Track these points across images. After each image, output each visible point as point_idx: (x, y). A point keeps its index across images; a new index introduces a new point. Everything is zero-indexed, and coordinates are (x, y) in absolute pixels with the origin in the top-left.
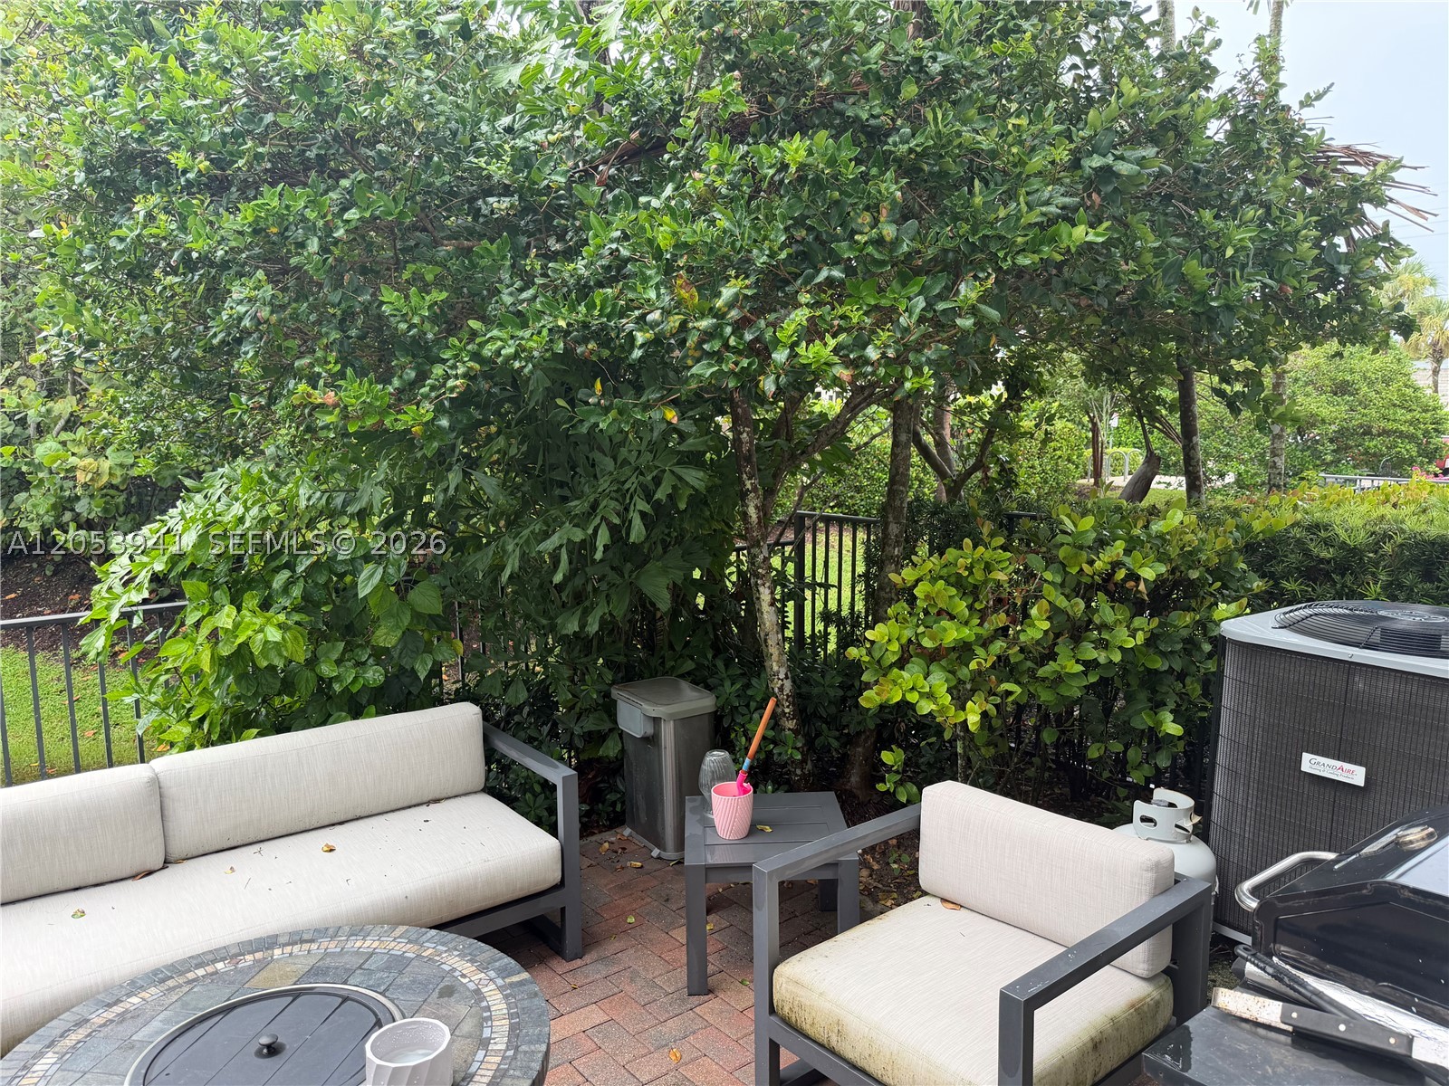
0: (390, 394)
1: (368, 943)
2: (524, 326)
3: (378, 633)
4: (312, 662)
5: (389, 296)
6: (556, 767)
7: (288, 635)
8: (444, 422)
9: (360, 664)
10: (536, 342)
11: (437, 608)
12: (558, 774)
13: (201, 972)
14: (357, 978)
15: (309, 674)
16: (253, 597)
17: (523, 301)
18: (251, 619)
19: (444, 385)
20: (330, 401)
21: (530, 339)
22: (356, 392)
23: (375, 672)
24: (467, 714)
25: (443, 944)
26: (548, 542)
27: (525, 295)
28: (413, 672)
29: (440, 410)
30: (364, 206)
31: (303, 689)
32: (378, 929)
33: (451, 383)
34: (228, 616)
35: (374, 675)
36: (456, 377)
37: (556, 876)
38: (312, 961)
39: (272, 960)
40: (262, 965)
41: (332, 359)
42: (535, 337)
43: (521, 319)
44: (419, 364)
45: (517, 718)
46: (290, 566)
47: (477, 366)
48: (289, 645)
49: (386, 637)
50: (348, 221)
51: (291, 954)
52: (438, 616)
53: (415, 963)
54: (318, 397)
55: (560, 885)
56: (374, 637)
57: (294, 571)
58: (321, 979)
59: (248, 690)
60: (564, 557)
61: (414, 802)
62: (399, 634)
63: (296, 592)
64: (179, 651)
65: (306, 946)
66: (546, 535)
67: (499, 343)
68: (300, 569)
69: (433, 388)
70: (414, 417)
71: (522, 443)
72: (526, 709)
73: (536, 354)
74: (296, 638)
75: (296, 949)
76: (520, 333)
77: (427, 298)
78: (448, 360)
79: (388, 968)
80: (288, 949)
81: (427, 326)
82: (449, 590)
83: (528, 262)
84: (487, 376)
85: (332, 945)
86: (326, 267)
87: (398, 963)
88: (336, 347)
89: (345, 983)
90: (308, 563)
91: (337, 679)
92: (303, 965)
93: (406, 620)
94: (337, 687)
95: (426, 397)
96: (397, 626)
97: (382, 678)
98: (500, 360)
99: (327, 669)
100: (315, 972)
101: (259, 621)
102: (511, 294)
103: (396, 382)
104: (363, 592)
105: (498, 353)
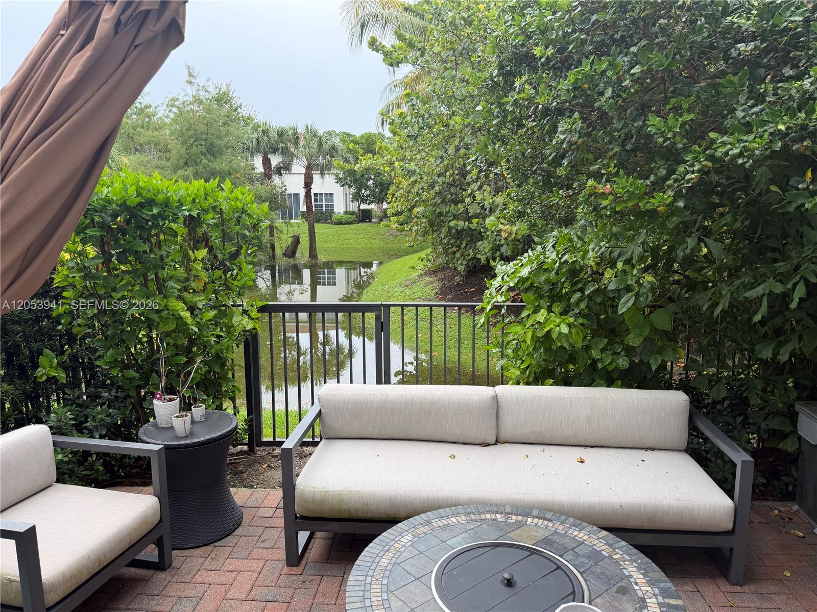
0: (647, 185)
1: (581, 535)
2: (750, 132)
3: (629, 336)
4: (587, 348)
5: (654, 121)
6: (739, 452)
7: (573, 331)
8: (681, 204)
9: (615, 353)
10: (758, 143)
11: (669, 327)
12: (739, 457)
13: (488, 516)
14: (569, 556)
15: (584, 354)
16: (558, 306)
17: (753, 114)
18: (555, 319)
19: (683, 179)
20: (607, 191)
21: (753, 141)
22: (624, 184)
23: (624, 360)
24: (678, 399)
25: (629, 555)
26: (754, 291)
27: (755, 110)
28: (649, 365)
29: (678, 195)
30: (645, 63)
31: (580, 362)
32: (590, 528)
33: (688, 177)
34: (542, 315)
35: (623, 362)
36: (693, 172)
37: (729, 526)
38: (547, 534)
39: (526, 524)
40: (520, 525)
41: (612, 165)
42: (757, 140)
43: (748, 127)
44: (670, 165)
45: (719, 407)
46: (582, 290)
47: (710, 164)
48: (574, 336)
49: (634, 340)
50: (633, 75)
51: (536, 524)
52: (668, 332)
53: (607, 560)
54: (601, 189)
55: (732, 532)
56: (626, 339)
57: (583, 293)
58: (548, 548)
59: (550, 357)
60: (765, 303)
61: (637, 446)
62: (642, 339)
63: (583, 305)
64: (517, 330)
65: (546, 523)
66: (752, 286)
67: (729, 146)
68: (587, 292)
69: (676, 181)
70: (661, 200)
71: (746, 219)
72: (726, 403)
73: (757, 152)
74: (578, 333)
75: (540, 522)
76: (745, 138)
77: (680, 120)
78: (688, 161)
79: (589, 557)
80: (536, 520)
81: (678, 138)
82: (680, 315)
83: (763, 86)
84: (718, 171)
85: (561, 528)
86: (617, 107)
87: (595, 556)
88: (617, 157)
89: (561, 556)
90: (592, 289)
91: (600, 360)
92: (541, 535)
93: (647, 332)
94: (600, 365)
95: (670, 187)
96: (641, 335)
97: (627, 365)
98: (727, 159)
99: (595, 354)
100: (547, 542)
101: (558, 320)
102: (743, 110)
103: (652, 178)
104: (621, 310)
105: (727, 154)
